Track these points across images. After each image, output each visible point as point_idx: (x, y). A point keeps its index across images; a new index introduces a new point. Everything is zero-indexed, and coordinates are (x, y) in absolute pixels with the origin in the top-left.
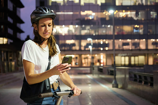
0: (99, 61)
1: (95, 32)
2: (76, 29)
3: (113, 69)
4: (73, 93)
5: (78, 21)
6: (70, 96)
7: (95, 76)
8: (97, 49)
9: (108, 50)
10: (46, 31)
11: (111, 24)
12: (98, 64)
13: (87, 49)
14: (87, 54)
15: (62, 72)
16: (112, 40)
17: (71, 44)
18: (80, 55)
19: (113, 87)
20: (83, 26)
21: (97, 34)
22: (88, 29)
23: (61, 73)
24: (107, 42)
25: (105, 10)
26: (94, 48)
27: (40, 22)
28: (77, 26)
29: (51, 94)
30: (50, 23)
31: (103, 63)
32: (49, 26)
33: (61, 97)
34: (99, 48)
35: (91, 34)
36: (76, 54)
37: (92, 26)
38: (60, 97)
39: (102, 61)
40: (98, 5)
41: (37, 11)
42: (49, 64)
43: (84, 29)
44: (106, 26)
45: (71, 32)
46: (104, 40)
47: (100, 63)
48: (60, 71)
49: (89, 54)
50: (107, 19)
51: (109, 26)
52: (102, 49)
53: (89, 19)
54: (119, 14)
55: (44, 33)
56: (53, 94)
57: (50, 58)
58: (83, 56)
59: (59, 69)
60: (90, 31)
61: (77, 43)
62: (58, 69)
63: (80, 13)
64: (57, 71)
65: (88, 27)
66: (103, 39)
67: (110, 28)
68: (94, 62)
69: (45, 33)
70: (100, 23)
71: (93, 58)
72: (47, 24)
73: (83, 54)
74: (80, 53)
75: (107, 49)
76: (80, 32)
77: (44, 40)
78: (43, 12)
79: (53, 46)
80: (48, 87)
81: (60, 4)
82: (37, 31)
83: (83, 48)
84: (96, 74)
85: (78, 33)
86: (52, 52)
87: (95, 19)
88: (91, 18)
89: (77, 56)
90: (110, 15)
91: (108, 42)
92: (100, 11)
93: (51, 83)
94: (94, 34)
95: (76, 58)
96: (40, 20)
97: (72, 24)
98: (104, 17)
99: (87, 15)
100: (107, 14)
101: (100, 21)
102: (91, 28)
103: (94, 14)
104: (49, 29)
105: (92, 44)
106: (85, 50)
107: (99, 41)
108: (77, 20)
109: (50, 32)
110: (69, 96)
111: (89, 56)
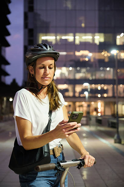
0: (96, 110)
1: (92, 76)
2: (69, 72)
3: (115, 121)
4: (84, 163)
5: (72, 63)
6: (80, 167)
7: (93, 129)
8: (93, 95)
9: (107, 97)
10: (45, 75)
11: (110, 67)
12: (95, 113)
13: (82, 95)
14: (83, 101)
15: (69, 134)
16: (111, 86)
17: (64, 89)
18: (74, 103)
19: (115, 142)
20: (78, 68)
21: (94, 77)
22: (84, 73)
23: (67, 136)
24: (105, 88)
25: (104, 50)
26: (91, 95)
27: (38, 62)
28: (71, 68)
29: (52, 165)
30: (51, 64)
31: (101, 113)
32: (50, 68)
33: (67, 170)
34: (96, 95)
35: (87, 78)
36: (70, 101)
37: (88, 68)
38: (64, 169)
39: (99, 110)
40: (96, 44)
41: (35, 47)
42: (50, 121)
43: (79, 72)
44: (105, 69)
45: (64, 75)
46: (103, 85)
47: (98, 112)
48: (66, 133)
49: (85, 101)
50: (107, 60)
51: (108, 69)
52: (99, 96)
53: (84, 60)
54: (120, 55)
55: (42, 77)
56: (55, 165)
57: (50, 112)
58: (78, 104)
59: (64, 130)
60: (86, 74)
61: (70, 88)
62: (62, 130)
63: (75, 53)
64: (61, 132)
65: (84, 70)
66: (101, 84)
67: (110, 71)
68: (91, 111)
69: (44, 78)
70: (98, 66)
71: (89, 106)
72: (46, 66)
73: (78, 101)
74: (74, 100)
75: (105, 95)
76: (74, 76)
77: (42, 87)
78: (43, 49)
79: (55, 97)
80: (46, 154)
81: (51, 42)
82: (33, 75)
83: (77, 95)
84: (93, 125)
85: (71, 77)
86: (53, 105)
87: (92, 60)
88: (87, 59)
89: (71, 103)
90: (110, 56)
91: (107, 87)
92: (97, 50)
93: (51, 148)
94: (91, 78)
95: (70, 106)
96: (37, 60)
97: (65, 66)
98: (102, 58)
99: (82, 56)
100: (106, 55)
101: (97, 63)
102: (87, 71)
103: (90, 55)
104: (50, 73)
105: (89, 90)
106: (79, 97)
107: (96, 86)
108: (71, 61)
109: (51, 77)
110: (78, 167)
111: (85, 104)
